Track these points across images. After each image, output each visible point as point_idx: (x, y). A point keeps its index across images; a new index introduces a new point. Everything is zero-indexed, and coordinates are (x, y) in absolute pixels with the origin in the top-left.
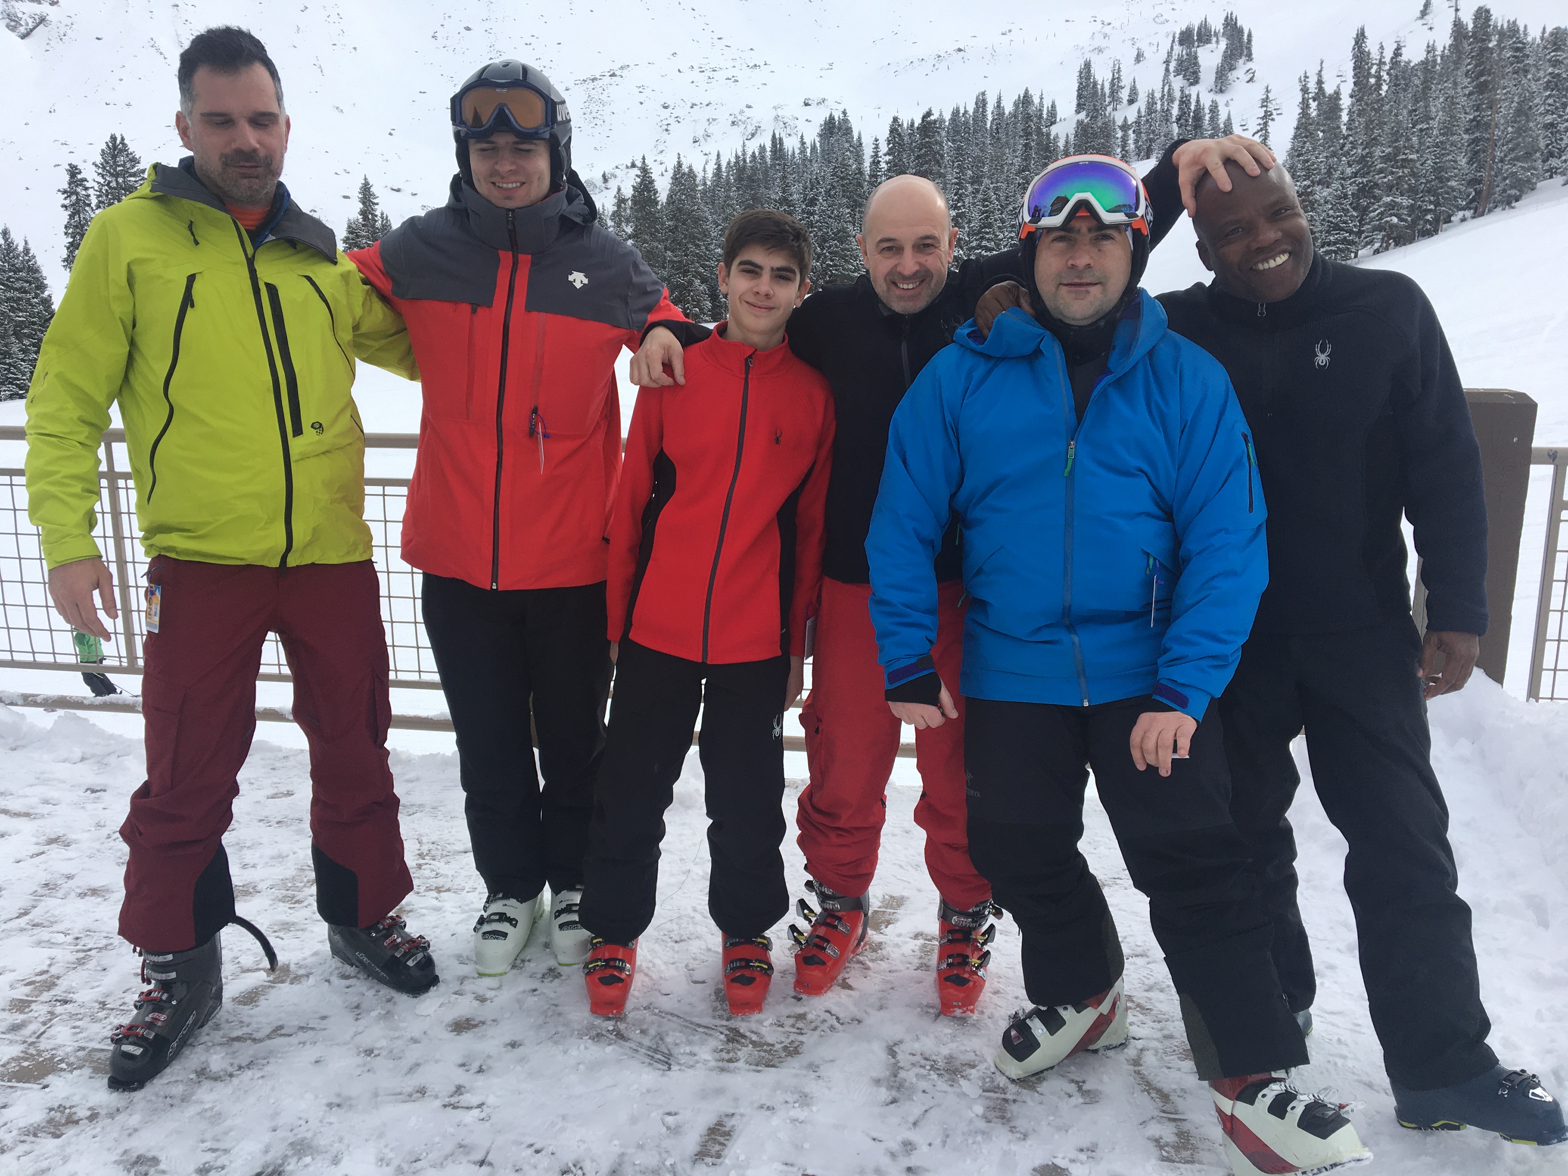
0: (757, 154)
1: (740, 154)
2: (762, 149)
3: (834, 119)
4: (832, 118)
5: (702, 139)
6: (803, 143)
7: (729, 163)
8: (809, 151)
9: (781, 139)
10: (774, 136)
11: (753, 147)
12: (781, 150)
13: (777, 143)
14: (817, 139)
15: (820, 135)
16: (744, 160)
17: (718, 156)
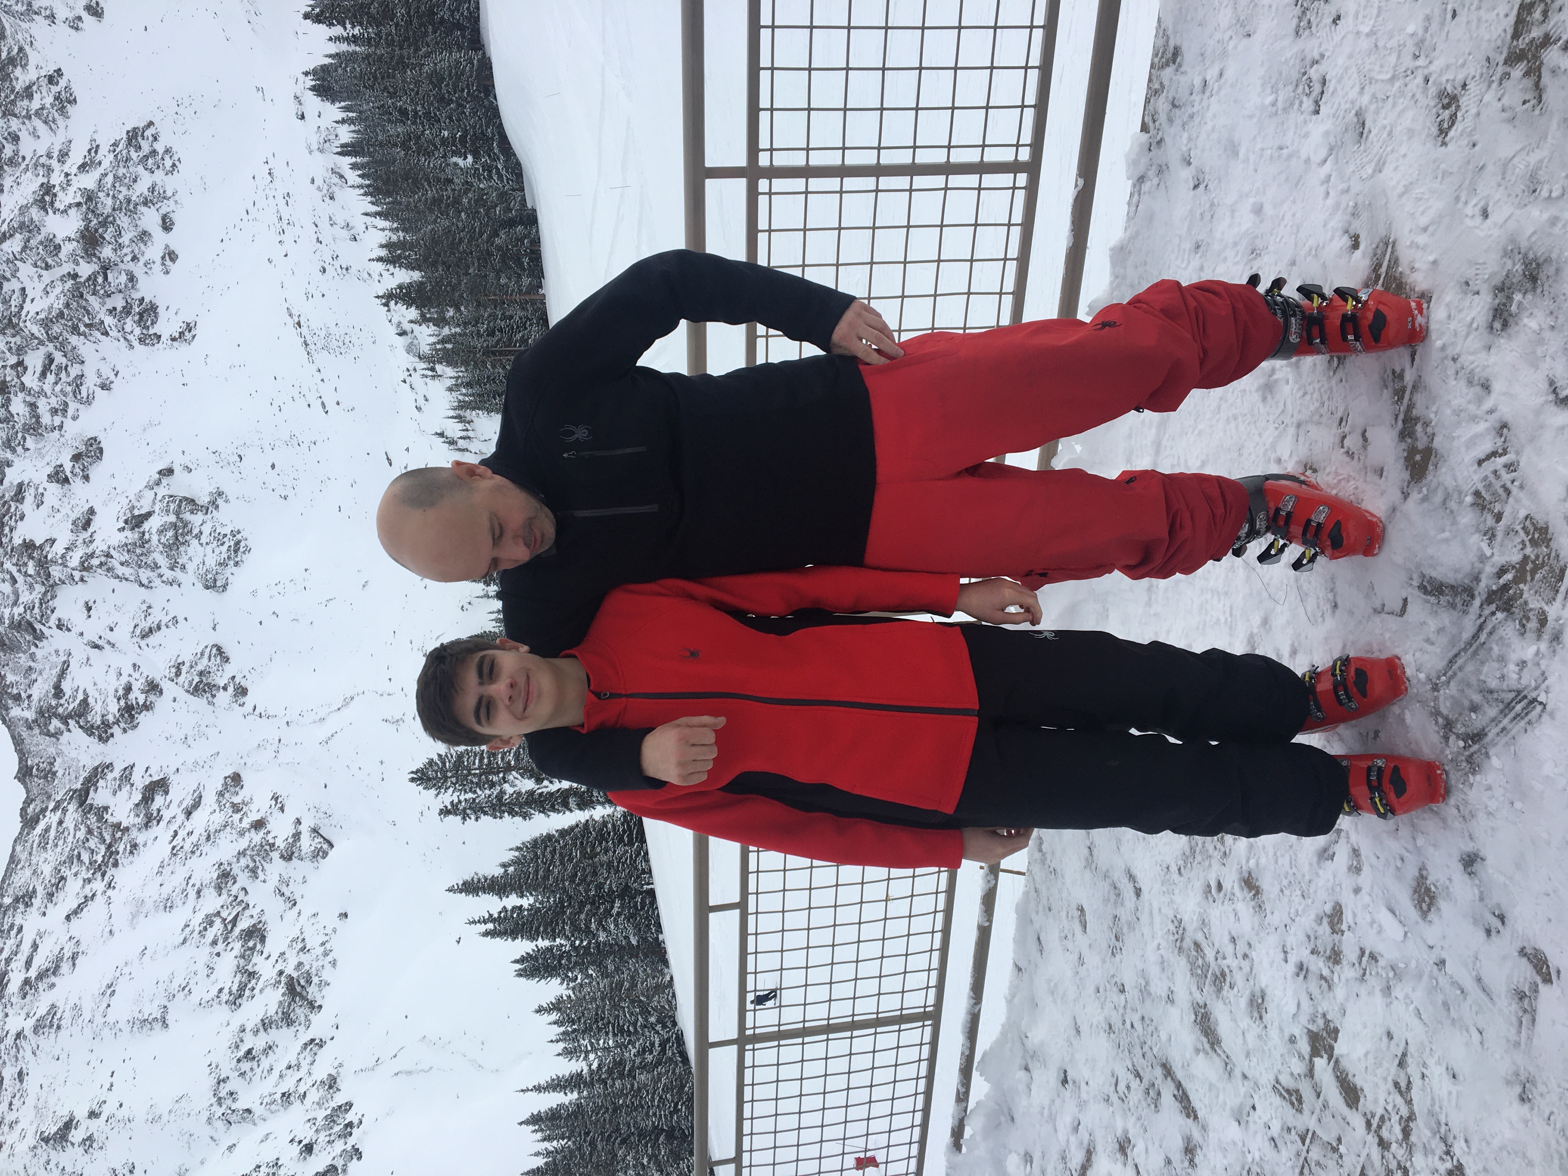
0: (360, 172)
1: (362, 191)
2: (354, 166)
3: (314, 86)
4: (313, 89)
5: (352, 232)
6: (343, 121)
7: (373, 203)
8: (351, 115)
9: (342, 146)
10: (337, 153)
11: (353, 177)
12: (352, 145)
13: (346, 150)
14: (337, 105)
15: (333, 102)
16: (368, 186)
17: (366, 214)
